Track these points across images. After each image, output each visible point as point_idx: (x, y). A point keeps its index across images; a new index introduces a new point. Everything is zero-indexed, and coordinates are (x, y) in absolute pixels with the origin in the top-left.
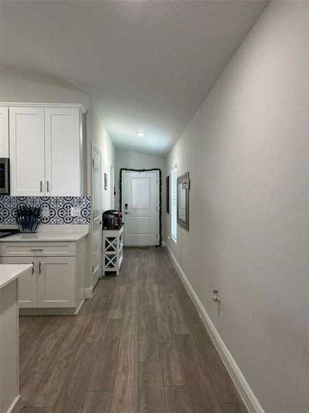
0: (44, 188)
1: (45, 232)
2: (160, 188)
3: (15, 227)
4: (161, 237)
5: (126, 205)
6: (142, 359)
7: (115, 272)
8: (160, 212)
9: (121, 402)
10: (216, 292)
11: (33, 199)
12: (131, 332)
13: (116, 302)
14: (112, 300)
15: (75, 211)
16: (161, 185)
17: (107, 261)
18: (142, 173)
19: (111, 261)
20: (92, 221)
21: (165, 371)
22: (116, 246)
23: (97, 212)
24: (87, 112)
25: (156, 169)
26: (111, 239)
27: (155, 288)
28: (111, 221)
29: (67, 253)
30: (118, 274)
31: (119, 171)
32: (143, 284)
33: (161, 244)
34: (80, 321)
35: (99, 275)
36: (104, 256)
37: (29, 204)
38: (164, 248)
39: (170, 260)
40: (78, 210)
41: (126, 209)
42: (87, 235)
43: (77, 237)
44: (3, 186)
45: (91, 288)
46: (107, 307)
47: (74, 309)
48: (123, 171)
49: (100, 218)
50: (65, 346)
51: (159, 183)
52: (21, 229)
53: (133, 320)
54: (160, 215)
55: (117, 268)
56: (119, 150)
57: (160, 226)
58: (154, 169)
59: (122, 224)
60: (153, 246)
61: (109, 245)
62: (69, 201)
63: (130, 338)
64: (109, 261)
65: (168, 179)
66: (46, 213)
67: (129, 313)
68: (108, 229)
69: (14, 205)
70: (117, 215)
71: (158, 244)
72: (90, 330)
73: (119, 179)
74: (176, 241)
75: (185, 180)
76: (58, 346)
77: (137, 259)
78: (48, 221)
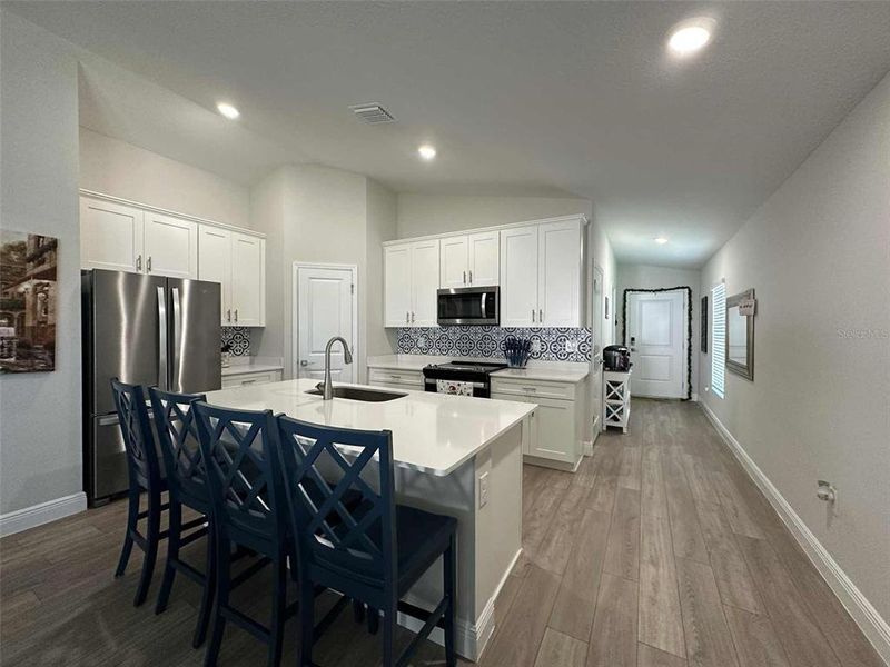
0: (537, 317)
1: (536, 368)
2: (690, 315)
3: (504, 361)
4: (690, 387)
5: (633, 339)
6: (680, 554)
7: (621, 429)
8: (689, 350)
9: (653, 601)
10: (822, 484)
11: (523, 332)
12: (657, 512)
13: (627, 467)
14: (620, 463)
15: (571, 346)
16: (690, 310)
17: (609, 412)
18: (658, 294)
19: (615, 413)
20: (592, 359)
21: (722, 583)
22: (622, 393)
23: (597, 348)
24: (589, 223)
25: (683, 288)
26: (616, 384)
27: (689, 459)
28: (616, 359)
29: (564, 396)
30: (625, 431)
31: (623, 293)
32: (667, 452)
33: (690, 398)
34: (580, 481)
35: (599, 429)
36: (606, 405)
37: (518, 336)
38: (697, 404)
39: (709, 422)
40: (576, 344)
41: (632, 344)
42: (586, 377)
43: (577, 378)
44: (493, 317)
45: (591, 443)
46: (615, 471)
47: (573, 465)
48: (628, 293)
49: (600, 355)
50: (565, 507)
51: (687, 308)
52: (509, 364)
53: (656, 496)
54: (689, 354)
55: (623, 423)
56: (623, 265)
57: (689, 370)
58: (678, 288)
59: (631, 364)
60: (676, 400)
61: (612, 391)
62: (564, 333)
63: (655, 519)
64: (613, 412)
65: (705, 302)
66: (536, 346)
67: (649, 486)
68: (611, 370)
69: (502, 337)
70: (624, 353)
71: (686, 397)
72: (596, 496)
73: (622, 303)
74: (722, 396)
75: (746, 301)
76: (557, 505)
77: (651, 416)
78: (539, 356)
